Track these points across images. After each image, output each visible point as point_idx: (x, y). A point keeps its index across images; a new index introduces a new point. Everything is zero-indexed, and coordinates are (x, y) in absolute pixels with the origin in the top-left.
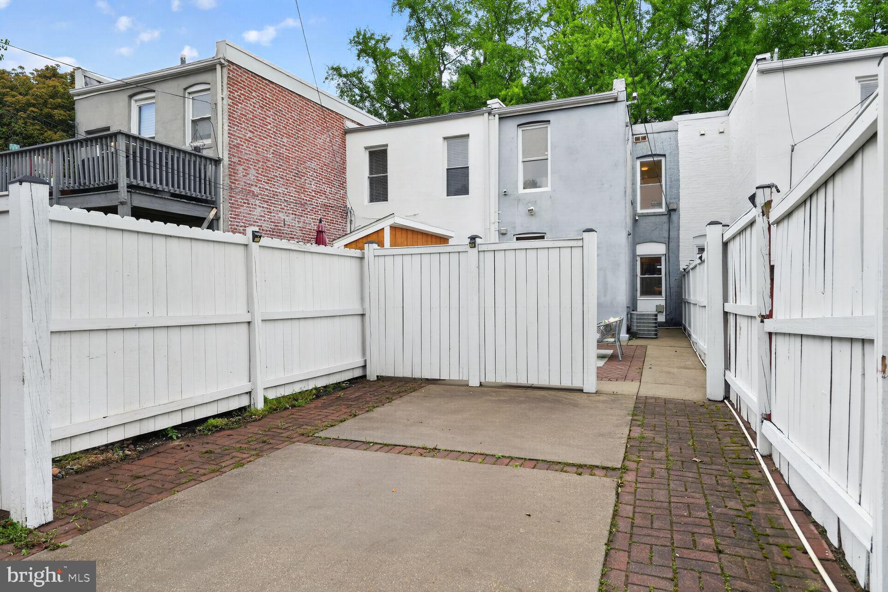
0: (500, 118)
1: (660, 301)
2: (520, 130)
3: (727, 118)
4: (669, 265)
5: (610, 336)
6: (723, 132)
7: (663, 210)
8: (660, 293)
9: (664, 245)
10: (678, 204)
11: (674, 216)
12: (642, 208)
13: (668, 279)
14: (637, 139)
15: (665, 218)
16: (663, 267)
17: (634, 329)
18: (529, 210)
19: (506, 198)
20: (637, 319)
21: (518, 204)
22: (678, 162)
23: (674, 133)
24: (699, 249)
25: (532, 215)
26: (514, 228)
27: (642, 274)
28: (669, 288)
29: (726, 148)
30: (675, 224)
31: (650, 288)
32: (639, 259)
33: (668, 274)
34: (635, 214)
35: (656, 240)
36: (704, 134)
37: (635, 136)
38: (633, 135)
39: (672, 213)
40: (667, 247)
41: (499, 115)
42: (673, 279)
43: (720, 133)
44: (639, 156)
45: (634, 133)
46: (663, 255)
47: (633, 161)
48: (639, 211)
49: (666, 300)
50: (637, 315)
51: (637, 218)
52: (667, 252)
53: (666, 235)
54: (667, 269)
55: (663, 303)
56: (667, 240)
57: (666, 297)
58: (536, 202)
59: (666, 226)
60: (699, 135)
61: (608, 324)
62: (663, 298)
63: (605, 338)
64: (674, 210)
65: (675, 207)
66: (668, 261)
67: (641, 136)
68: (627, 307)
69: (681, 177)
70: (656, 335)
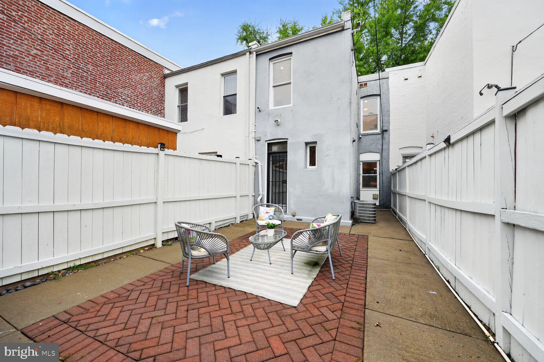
0: (257, 55)
1: (376, 191)
2: (271, 64)
3: (424, 66)
4: (382, 167)
5: (321, 244)
6: (421, 77)
7: (378, 131)
8: (376, 186)
9: (379, 154)
10: (389, 127)
11: (386, 135)
12: (364, 130)
13: (381, 177)
14: (361, 85)
15: (380, 136)
16: (378, 169)
17: (357, 215)
18: (275, 121)
19: (261, 113)
20: (359, 207)
21: (269, 118)
22: (389, 99)
23: (386, 79)
24: (403, 156)
25: (278, 125)
26: (266, 135)
27: (363, 174)
28: (382, 182)
29: (423, 87)
30: (387, 140)
31: (369, 182)
32: (361, 163)
33: (381, 173)
34: (359, 134)
35: (373, 151)
36: (407, 79)
37: (359, 84)
38: (358, 83)
39: (384, 133)
40: (381, 156)
41: (256, 52)
42: (384, 177)
43: (419, 77)
44: (362, 96)
45: (359, 81)
46: (378, 161)
47: (358, 100)
48: (362, 132)
49: (380, 191)
50: (360, 204)
51: (361, 136)
52: (381, 159)
53: (380, 147)
54: (381, 170)
55: (378, 193)
56: (381, 151)
57: (380, 189)
58: (281, 115)
59: (380, 142)
60: (404, 79)
61: (317, 230)
62: (378, 190)
63: (314, 246)
64: (386, 131)
65: (387, 129)
66: (381, 165)
67: (363, 83)
68: (352, 197)
69: (391, 109)
70: (375, 220)
